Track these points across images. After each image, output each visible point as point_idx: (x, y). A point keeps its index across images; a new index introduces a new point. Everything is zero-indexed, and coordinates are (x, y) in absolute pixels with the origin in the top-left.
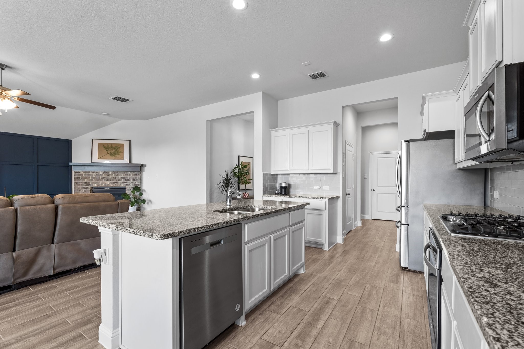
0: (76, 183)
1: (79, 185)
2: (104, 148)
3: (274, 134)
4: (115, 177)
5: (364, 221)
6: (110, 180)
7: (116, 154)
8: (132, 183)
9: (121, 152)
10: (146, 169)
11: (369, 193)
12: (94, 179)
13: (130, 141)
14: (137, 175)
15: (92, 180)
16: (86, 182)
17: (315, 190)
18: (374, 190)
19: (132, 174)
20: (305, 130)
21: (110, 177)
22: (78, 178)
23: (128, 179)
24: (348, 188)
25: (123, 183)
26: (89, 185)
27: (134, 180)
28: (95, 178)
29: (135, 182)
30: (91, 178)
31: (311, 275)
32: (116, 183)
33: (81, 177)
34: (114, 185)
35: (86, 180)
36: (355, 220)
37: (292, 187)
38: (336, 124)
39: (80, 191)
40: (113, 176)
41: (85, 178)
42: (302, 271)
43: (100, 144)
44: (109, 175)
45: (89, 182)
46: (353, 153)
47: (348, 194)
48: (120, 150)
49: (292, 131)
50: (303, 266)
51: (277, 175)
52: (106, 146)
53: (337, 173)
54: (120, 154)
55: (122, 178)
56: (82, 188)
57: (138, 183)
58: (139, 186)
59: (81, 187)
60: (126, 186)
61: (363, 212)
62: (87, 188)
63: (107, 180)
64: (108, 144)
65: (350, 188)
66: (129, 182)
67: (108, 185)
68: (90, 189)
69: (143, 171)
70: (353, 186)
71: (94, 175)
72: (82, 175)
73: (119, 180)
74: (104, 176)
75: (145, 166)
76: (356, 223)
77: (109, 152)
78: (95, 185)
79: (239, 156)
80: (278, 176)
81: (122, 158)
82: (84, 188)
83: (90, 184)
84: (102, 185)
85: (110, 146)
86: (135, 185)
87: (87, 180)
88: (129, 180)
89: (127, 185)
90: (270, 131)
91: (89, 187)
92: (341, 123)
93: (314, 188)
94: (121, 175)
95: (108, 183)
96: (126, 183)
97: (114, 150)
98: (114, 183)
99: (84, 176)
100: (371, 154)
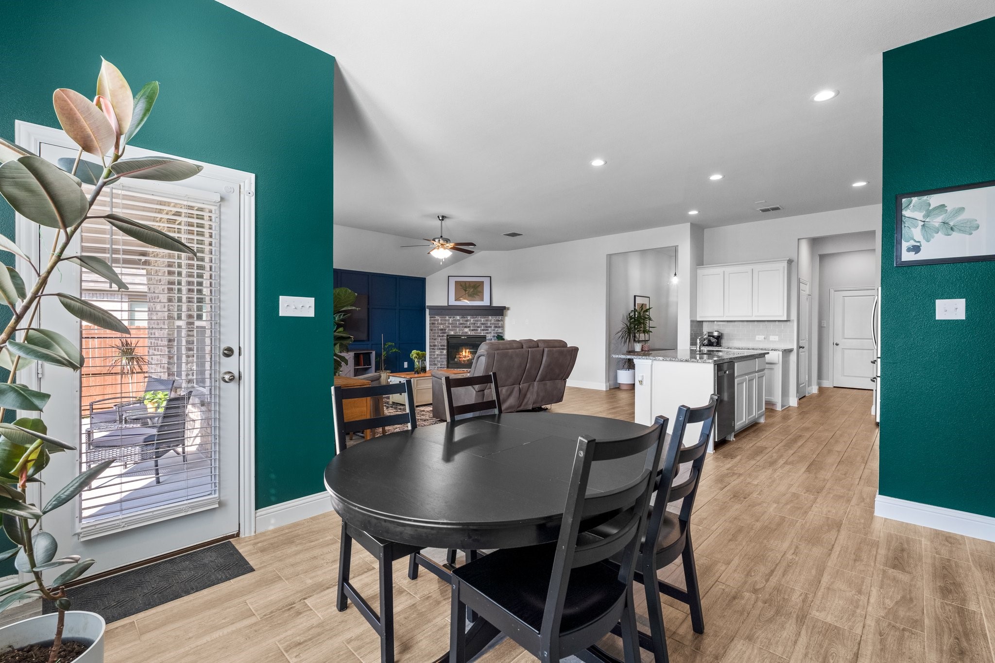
0: (431, 330)
1: (435, 333)
2: (461, 287)
3: (701, 272)
4: (474, 324)
5: (821, 390)
6: (469, 327)
7: (474, 294)
8: (494, 330)
9: (480, 292)
10: (509, 313)
11: (830, 349)
12: (450, 326)
13: (490, 277)
14: (499, 321)
15: (449, 327)
16: (442, 330)
17: (757, 341)
18: (837, 345)
19: (494, 320)
20: (748, 268)
21: (468, 323)
22: (433, 324)
23: (489, 325)
24: (801, 340)
25: (483, 330)
26: (445, 333)
27: (496, 327)
28: (452, 324)
29: (496, 329)
30: (447, 325)
31: (772, 424)
32: (475, 330)
33: (436, 322)
34: (473, 333)
35: (441, 327)
36: (810, 384)
37: (725, 337)
38: (790, 262)
39: (435, 340)
40: (472, 321)
41: (442, 324)
42: (762, 420)
43: (456, 282)
44: (467, 321)
45: (445, 330)
46: (808, 292)
47: (801, 347)
48: (479, 289)
49: (728, 270)
50: (763, 415)
51: (703, 321)
52: (463, 284)
53: (789, 321)
54: (479, 294)
55: (482, 324)
56: (438, 336)
57: (500, 330)
58: (502, 335)
59: (436, 335)
60: (487, 335)
61: (820, 377)
62: (443, 336)
63: (466, 327)
64: (465, 282)
65: (804, 340)
66: (490, 329)
67: (466, 332)
68: (446, 338)
69: (506, 316)
70: (807, 337)
71: (451, 320)
72: (438, 320)
73: (478, 327)
74: (461, 322)
75: (508, 309)
76: (810, 388)
77: (467, 292)
78: (452, 333)
79: (635, 296)
80: (704, 324)
81: (482, 300)
82: (440, 336)
83: (447, 331)
84: (460, 332)
85: (467, 285)
86: (497, 333)
87: (443, 326)
88: (491, 327)
89: (487, 333)
90: (697, 268)
91: (446, 335)
92: (795, 259)
93: (757, 339)
94: (481, 321)
95: (466, 330)
96: (487, 330)
97: (472, 290)
98: (473, 330)
99: (440, 321)
100: (832, 291)
